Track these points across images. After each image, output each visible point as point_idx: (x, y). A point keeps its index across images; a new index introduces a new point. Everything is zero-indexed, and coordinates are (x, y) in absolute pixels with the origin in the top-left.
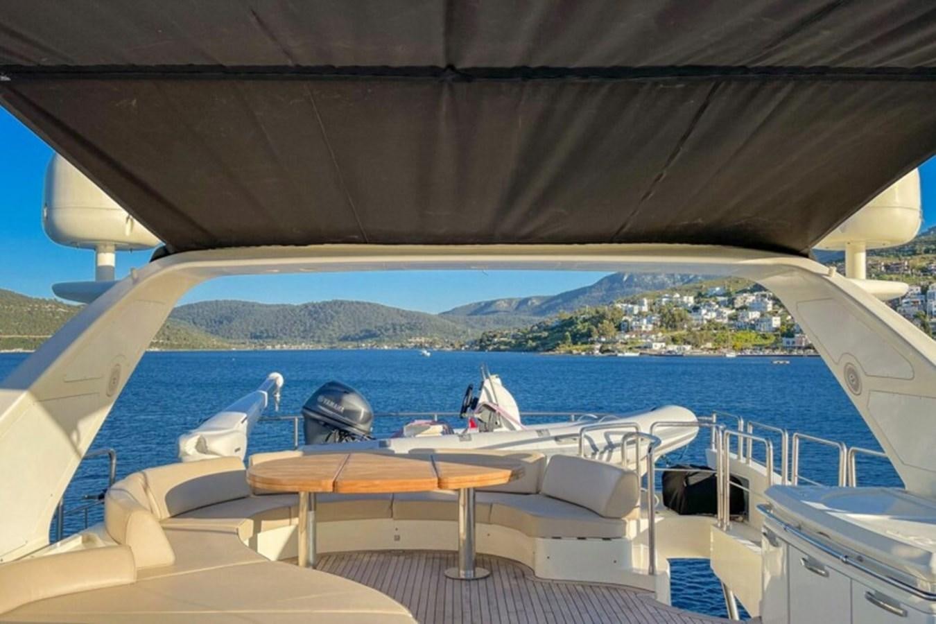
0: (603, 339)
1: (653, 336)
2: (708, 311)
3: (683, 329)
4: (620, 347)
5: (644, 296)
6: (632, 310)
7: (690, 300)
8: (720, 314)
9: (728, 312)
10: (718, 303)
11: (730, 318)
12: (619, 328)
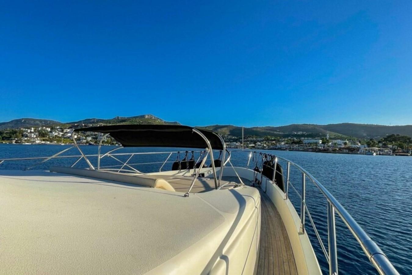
0: (16, 139)
1: (36, 139)
2: (55, 133)
3: (46, 137)
4: (24, 142)
5: (32, 127)
6: (27, 131)
7: (49, 129)
8: (59, 134)
9: (61, 133)
10: (58, 131)
11: (62, 135)
12: (23, 136)
